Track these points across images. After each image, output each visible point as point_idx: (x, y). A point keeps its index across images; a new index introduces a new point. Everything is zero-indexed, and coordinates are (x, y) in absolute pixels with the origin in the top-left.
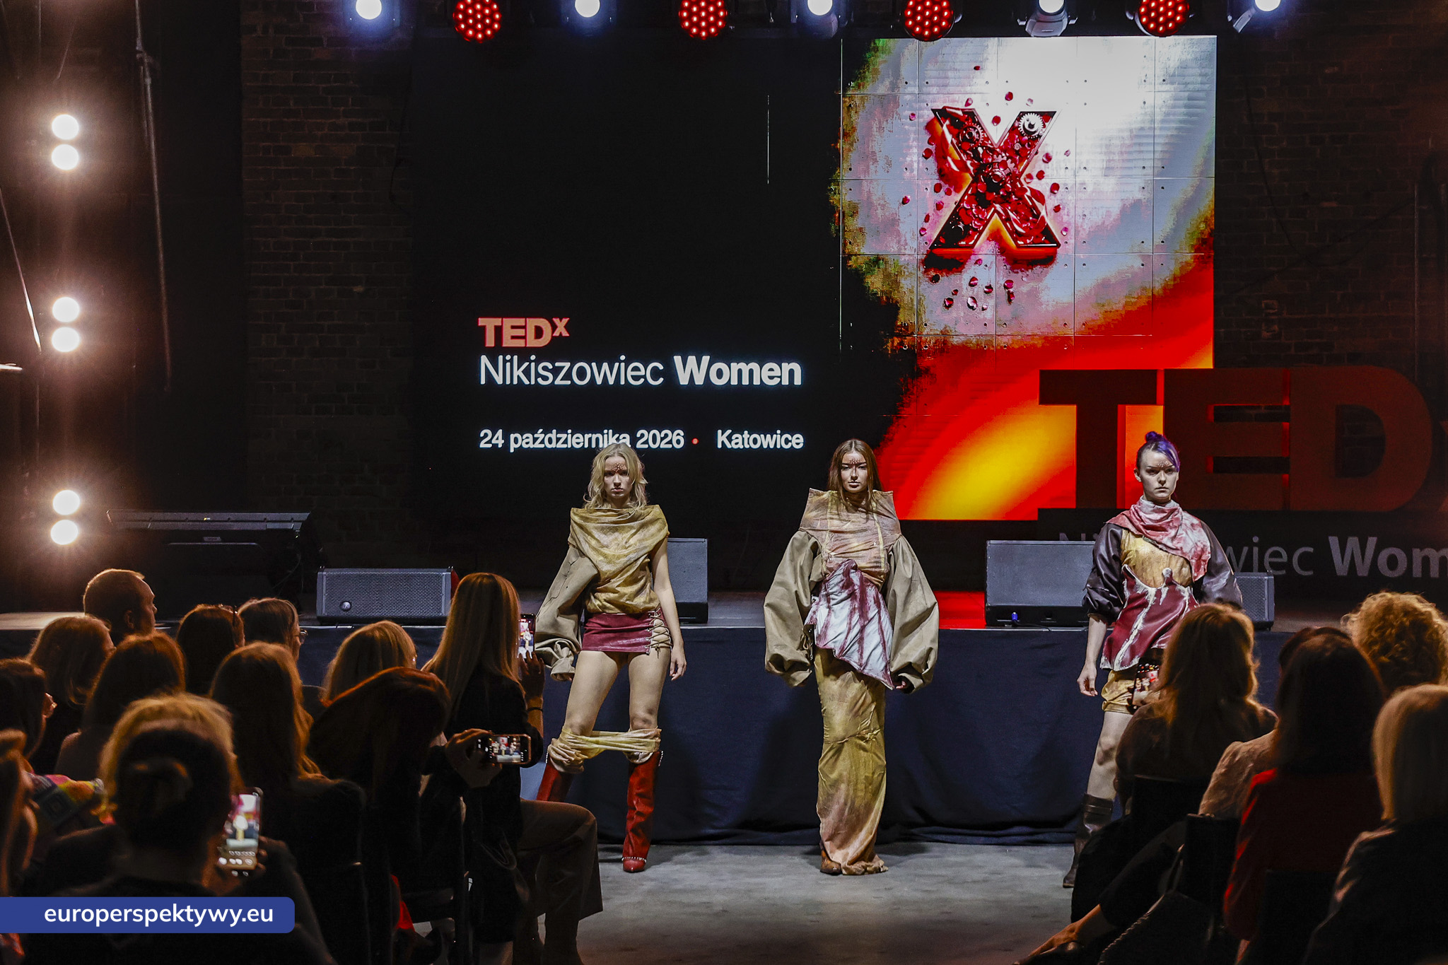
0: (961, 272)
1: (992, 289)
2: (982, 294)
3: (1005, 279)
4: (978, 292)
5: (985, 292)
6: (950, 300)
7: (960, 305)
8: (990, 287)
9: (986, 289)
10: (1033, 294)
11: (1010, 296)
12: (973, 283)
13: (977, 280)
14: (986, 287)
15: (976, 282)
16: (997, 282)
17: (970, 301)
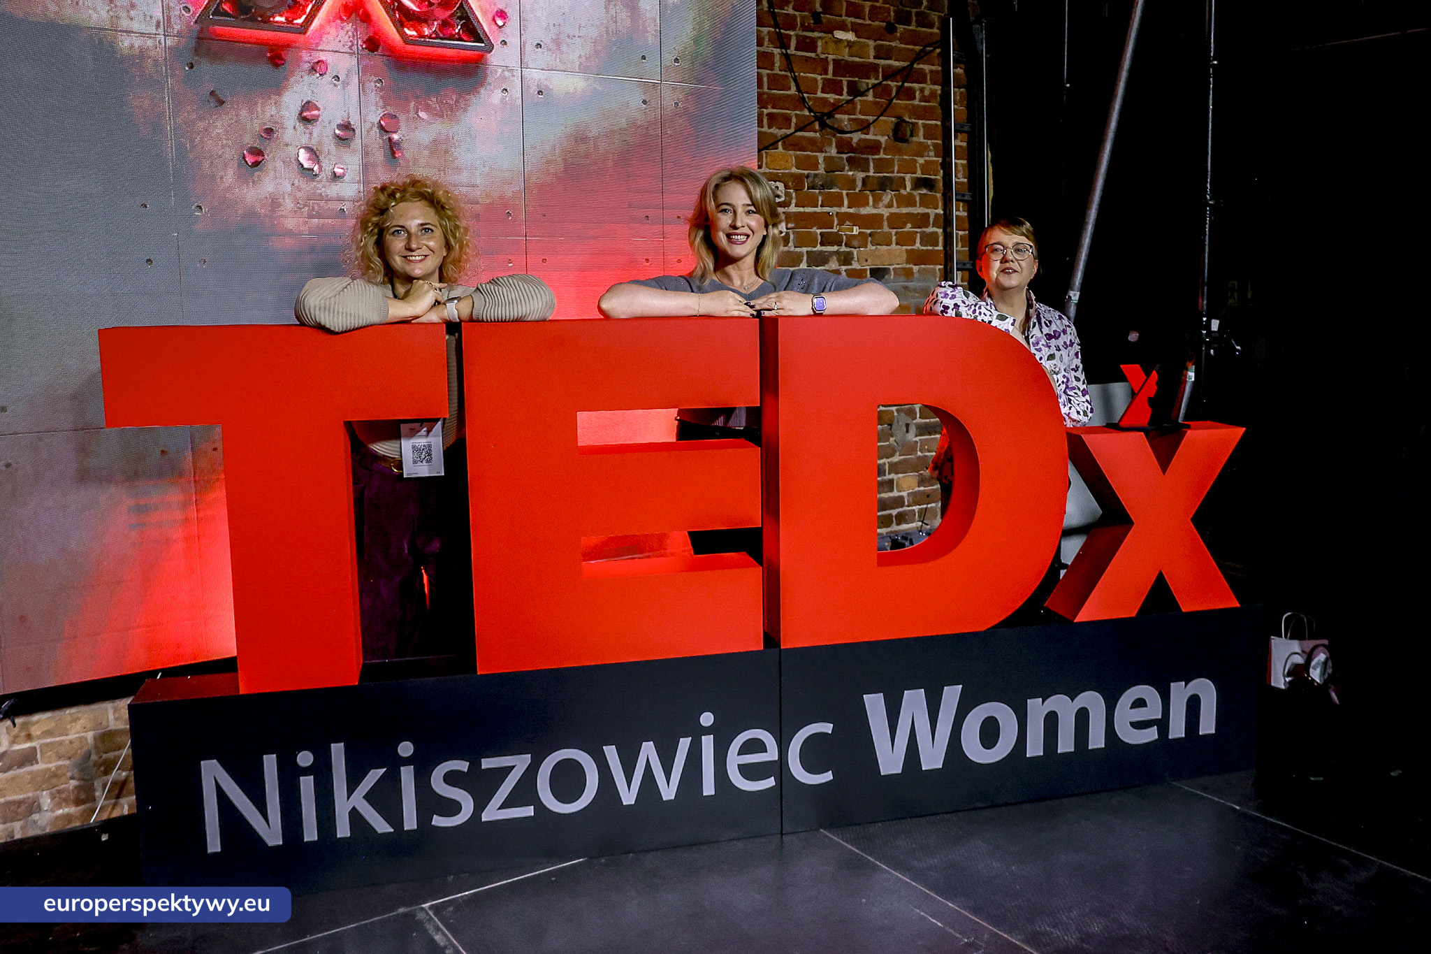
0: (278, 88)
1: (354, 130)
2: (329, 145)
3: (380, 112)
4: (320, 136)
5: (338, 137)
6: (257, 152)
7: (279, 164)
8: (346, 127)
9: (337, 132)
10: (441, 149)
11: (393, 148)
12: (307, 116)
13: (318, 109)
14: (340, 127)
15: (315, 112)
16: (362, 120)
17: (303, 156)
